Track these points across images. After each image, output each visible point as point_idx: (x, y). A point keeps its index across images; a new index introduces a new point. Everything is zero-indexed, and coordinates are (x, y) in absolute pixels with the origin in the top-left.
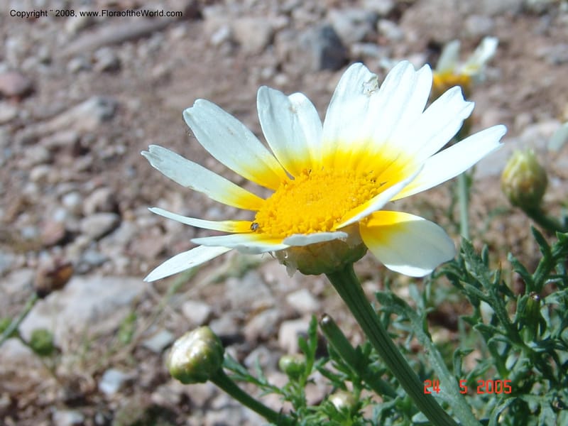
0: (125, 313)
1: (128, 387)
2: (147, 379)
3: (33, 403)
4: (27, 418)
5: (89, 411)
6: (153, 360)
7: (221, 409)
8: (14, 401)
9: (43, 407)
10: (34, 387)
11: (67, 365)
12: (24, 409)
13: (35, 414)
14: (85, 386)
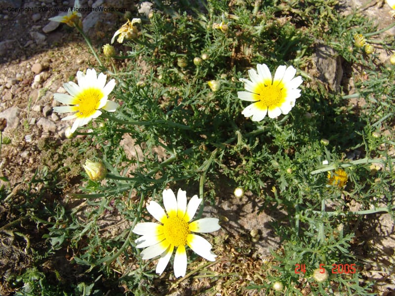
0: (17, 119)
1: (34, 137)
2: (37, 133)
3: (13, 156)
4: (14, 160)
5: (28, 149)
6: (35, 127)
7: (61, 130)
8: (7, 159)
9: (16, 155)
10: (9, 152)
11: (14, 141)
12: (12, 159)
13: (16, 158)
14: (23, 143)
